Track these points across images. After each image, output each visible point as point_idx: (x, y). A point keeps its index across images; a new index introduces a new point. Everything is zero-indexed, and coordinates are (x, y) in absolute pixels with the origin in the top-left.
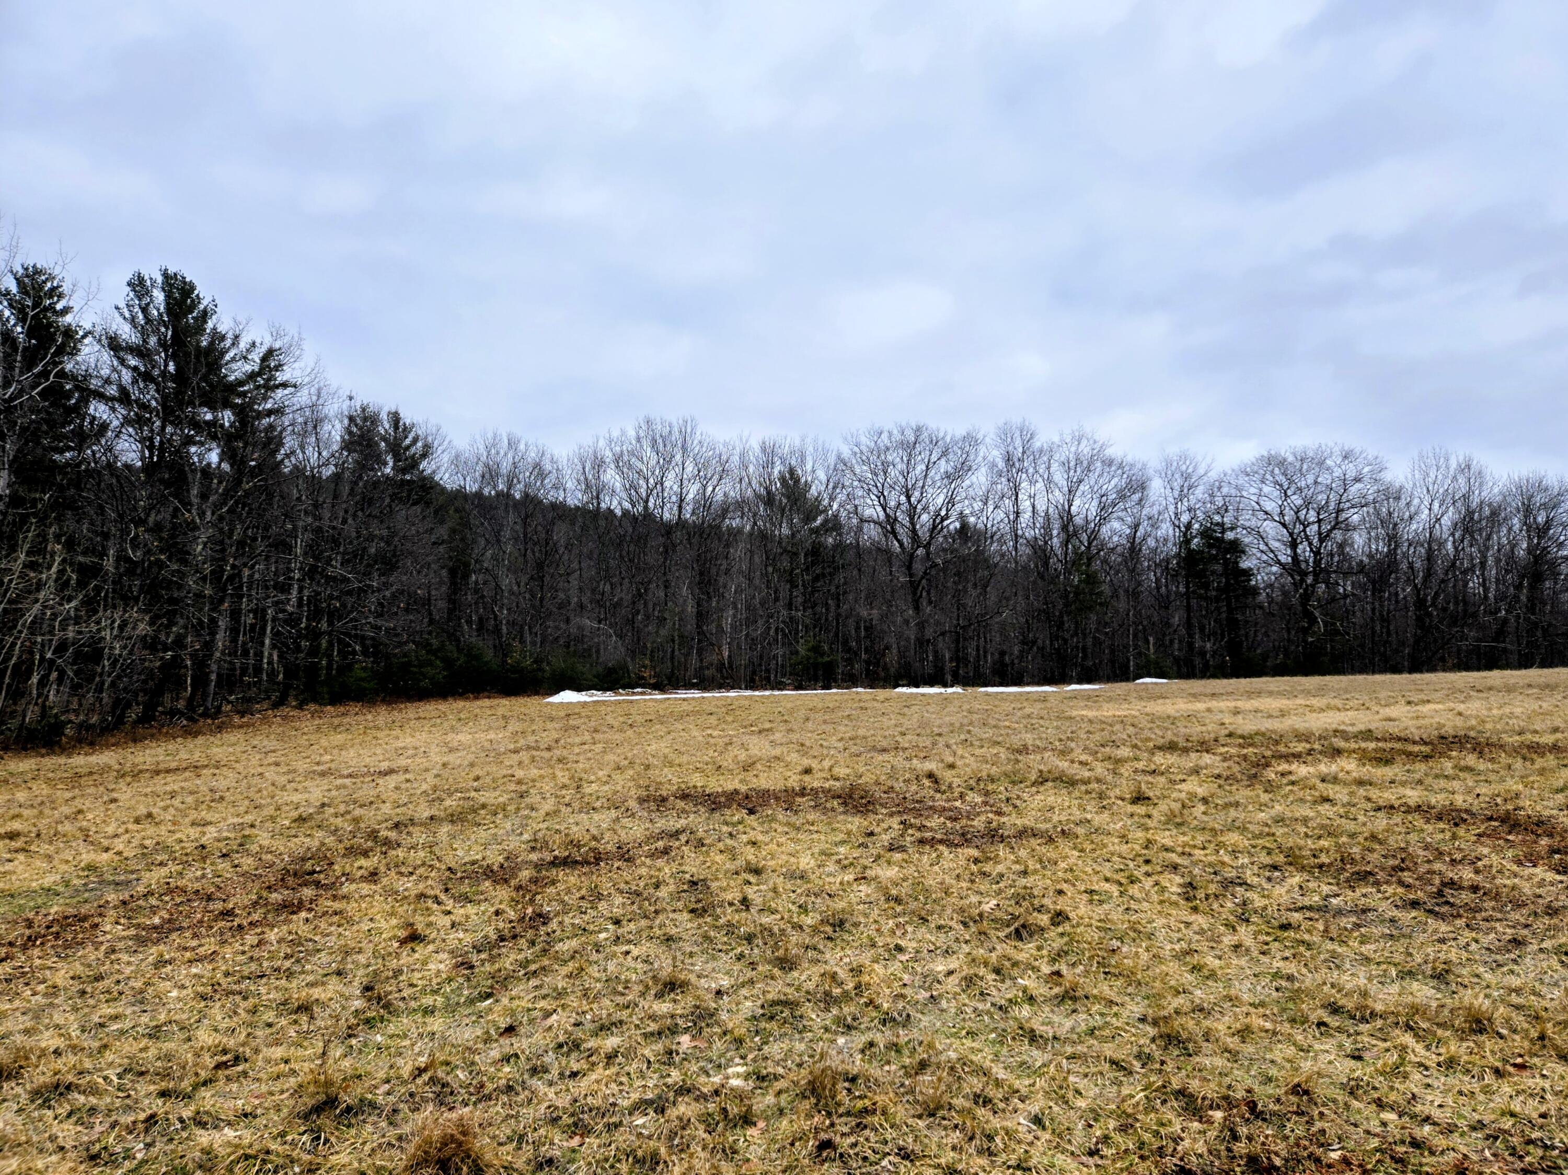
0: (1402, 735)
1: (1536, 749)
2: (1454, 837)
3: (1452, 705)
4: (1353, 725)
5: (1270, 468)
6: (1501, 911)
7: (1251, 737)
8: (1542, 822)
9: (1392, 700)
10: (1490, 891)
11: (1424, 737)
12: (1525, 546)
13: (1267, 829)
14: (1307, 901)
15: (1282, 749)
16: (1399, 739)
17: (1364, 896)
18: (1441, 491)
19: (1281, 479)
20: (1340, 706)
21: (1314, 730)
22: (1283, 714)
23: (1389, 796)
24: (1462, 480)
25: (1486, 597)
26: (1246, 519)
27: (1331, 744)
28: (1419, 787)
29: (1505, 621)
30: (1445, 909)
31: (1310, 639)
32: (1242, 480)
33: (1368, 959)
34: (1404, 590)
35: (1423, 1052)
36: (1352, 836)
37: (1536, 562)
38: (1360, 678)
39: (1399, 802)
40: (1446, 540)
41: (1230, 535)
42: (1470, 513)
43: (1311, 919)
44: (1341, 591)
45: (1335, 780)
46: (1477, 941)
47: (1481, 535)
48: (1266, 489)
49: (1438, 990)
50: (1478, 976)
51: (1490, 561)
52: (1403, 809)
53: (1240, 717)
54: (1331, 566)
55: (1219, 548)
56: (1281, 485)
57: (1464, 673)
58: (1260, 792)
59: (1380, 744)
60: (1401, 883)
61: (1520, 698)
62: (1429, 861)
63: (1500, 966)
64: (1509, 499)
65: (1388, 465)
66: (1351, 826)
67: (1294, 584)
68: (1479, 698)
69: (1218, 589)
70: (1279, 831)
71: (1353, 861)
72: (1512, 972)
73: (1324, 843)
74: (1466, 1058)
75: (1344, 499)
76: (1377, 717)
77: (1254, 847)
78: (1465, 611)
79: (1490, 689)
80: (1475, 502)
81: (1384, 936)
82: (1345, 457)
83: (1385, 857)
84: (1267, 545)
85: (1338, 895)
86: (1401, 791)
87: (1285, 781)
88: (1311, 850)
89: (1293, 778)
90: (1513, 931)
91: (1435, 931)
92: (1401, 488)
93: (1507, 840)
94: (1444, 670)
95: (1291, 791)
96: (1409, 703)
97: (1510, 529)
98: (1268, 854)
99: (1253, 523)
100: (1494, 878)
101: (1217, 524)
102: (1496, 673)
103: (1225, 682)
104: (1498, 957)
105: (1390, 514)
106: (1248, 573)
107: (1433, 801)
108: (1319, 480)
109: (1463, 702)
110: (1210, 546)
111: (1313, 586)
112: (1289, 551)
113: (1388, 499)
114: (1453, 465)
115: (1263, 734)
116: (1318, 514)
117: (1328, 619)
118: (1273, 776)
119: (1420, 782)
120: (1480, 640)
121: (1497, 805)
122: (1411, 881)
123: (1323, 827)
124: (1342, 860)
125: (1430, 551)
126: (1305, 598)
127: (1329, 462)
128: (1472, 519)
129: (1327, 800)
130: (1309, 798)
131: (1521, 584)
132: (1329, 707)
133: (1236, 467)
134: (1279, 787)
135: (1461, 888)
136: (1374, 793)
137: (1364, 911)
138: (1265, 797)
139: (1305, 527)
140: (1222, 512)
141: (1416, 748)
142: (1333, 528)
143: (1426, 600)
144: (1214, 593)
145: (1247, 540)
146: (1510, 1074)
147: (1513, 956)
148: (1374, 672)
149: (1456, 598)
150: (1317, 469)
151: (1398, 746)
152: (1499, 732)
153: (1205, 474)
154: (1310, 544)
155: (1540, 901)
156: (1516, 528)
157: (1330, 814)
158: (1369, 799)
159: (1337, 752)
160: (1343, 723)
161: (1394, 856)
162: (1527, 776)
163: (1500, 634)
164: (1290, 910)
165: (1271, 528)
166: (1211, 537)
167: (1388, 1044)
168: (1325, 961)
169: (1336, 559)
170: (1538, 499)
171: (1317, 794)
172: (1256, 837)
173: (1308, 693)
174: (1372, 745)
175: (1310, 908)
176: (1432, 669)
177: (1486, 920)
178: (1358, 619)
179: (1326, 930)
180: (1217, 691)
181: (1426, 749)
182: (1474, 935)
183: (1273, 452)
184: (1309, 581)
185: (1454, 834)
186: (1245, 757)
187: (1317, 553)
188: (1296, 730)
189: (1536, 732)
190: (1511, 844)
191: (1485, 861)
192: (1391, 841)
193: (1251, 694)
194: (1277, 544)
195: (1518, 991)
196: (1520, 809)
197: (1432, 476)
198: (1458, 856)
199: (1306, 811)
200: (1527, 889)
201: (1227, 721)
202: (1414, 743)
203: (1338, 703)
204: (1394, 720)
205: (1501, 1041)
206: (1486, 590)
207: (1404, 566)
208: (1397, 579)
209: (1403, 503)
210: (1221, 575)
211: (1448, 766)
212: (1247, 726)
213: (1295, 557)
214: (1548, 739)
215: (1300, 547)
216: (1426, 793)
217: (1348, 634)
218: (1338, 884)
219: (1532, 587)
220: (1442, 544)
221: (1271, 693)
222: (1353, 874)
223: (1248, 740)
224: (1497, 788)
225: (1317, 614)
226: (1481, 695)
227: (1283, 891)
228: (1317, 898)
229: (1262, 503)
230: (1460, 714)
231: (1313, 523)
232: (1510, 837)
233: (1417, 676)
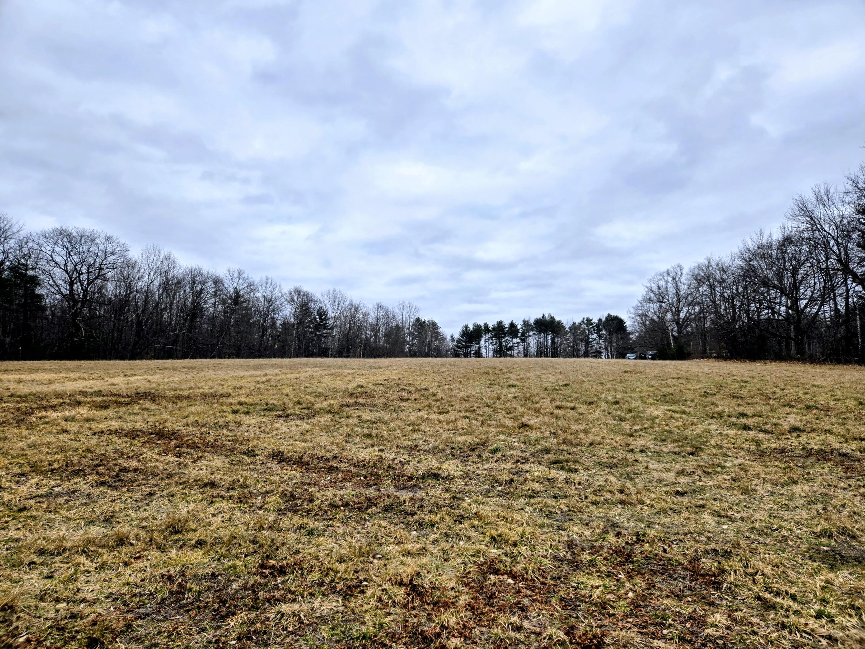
0: (117, 393)
1: (180, 398)
2: (131, 445)
3: (146, 377)
4: (91, 388)
5: (61, 237)
6: (146, 480)
7: (26, 396)
8: (174, 433)
9: (116, 374)
10: (143, 470)
11: (129, 393)
12: (190, 300)
13: (22, 452)
14: (39, 492)
15: (45, 403)
16: (115, 395)
17: (75, 483)
18: (155, 267)
19: (67, 244)
20: (87, 378)
21: (68, 391)
22: (50, 382)
23: (102, 426)
24: (165, 264)
25: (170, 323)
26: (42, 264)
27: (76, 399)
28: (119, 420)
29: (178, 336)
30: (118, 484)
31: (76, 339)
32: (42, 241)
33: (69, 519)
34: (131, 316)
35: (89, 564)
36: (75, 450)
37: (194, 308)
38: (101, 362)
39: (107, 429)
40: (155, 292)
41: (31, 273)
42: (168, 281)
43: (40, 502)
44: (98, 313)
45: (73, 419)
46: (131, 497)
47: (171, 292)
48: (57, 249)
49: (105, 527)
50: (127, 516)
51: (174, 306)
52: (107, 433)
53: (22, 384)
54: (93, 299)
55: (22, 280)
56: (67, 249)
57: (156, 361)
58: (23, 430)
59: (104, 398)
60: (98, 473)
61: (178, 373)
62: (116, 459)
63: (140, 508)
64: (186, 277)
65: (130, 249)
66: (76, 445)
67: (69, 307)
68: (160, 373)
69: (18, 305)
70: (29, 452)
71: (72, 464)
72: (145, 510)
73: (58, 456)
74: (111, 561)
75: (104, 263)
76: (106, 383)
77: (11, 464)
78: (160, 329)
79: (166, 369)
80: (171, 275)
81: (82, 504)
82: (107, 240)
83: (92, 460)
84: (55, 282)
85: (60, 486)
86: (110, 423)
87: (41, 422)
88: (49, 461)
89: (47, 420)
90: (150, 489)
91: (111, 496)
92: (136, 262)
93: (157, 444)
94: (147, 359)
95: (44, 428)
96: (125, 376)
97: (185, 291)
98: (20, 467)
99: (47, 267)
100: (147, 463)
101: (23, 265)
102: (170, 361)
103: (16, 362)
104: (140, 504)
105: (129, 275)
106: (40, 297)
107: (125, 427)
108: (91, 249)
109: (152, 375)
110: (16, 278)
111: (81, 309)
112: (68, 288)
113: (128, 267)
114: (162, 256)
115: (34, 395)
116: (88, 269)
117: (88, 328)
118: (34, 419)
119: (120, 417)
120: (166, 344)
121: (156, 426)
122: (103, 471)
123: (58, 447)
124: (66, 465)
125: (147, 297)
126: (76, 315)
127: (97, 241)
128: (168, 283)
129: (65, 431)
130: (55, 431)
131: (187, 318)
132: (80, 378)
133: (39, 232)
134: (37, 426)
135: (129, 471)
136: (94, 426)
137: (73, 492)
138: (25, 433)
139: (80, 275)
140: (27, 257)
141: (123, 400)
142: (96, 278)
143: (141, 322)
144: (15, 307)
145: (42, 277)
146: (132, 563)
147: (147, 502)
148: (111, 359)
149: (157, 322)
150: (90, 243)
151: (114, 399)
152: (165, 390)
153: (17, 232)
154: (82, 285)
155: (166, 472)
156: (187, 291)
157: (66, 439)
158: (90, 429)
159: (79, 403)
160: (86, 387)
161: (97, 459)
162: (173, 411)
163: (175, 342)
164: (27, 499)
165: (58, 272)
166: (17, 272)
167: (70, 564)
168: (43, 525)
169: (96, 295)
170: (198, 279)
171: (60, 428)
172: (13, 457)
173: (69, 370)
174: (100, 399)
175: (41, 496)
176: (141, 358)
177: (138, 486)
178: (105, 329)
179: (48, 507)
180: (9, 368)
181: (127, 400)
182: (130, 495)
183: (64, 228)
184: (79, 307)
185: (132, 443)
186: (18, 409)
187: (85, 291)
188: (56, 392)
189: (182, 390)
190: (158, 445)
191: (144, 456)
192: (98, 451)
193: (31, 371)
194: (61, 282)
195: (145, 519)
196: (165, 427)
197: (152, 259)
198: (131, 455)
199: (51, 439)
200: (161, 466)
201: (11, 387)
202: (123, 397)
203: (86, 376)
204: (115, 385)
205: (131, 547)
206: (171, 320)
207: (133, 303)
208: (129, 310)
209: (136, 270)
210: (22, 296)
211: (137, 408)
212: (23, 389)
213: (71, 291)
214: (186, 393)
215: (75, 286)
216: (122, 423)
217: (99, 338)
218: (61, 479)
219: (191, 320)
220: (153, 295)
221: (45, 370)
222: (71, 472)
223: (23, 398)
224: (158, 418)
225: (81, 325)
226: (161, 372)
227: (25, 488)
228: (46, 489)
229: (54, 256)
230: (149, 381)
231: (85, 273)
232: (159, 442)
233: (132, 362)
